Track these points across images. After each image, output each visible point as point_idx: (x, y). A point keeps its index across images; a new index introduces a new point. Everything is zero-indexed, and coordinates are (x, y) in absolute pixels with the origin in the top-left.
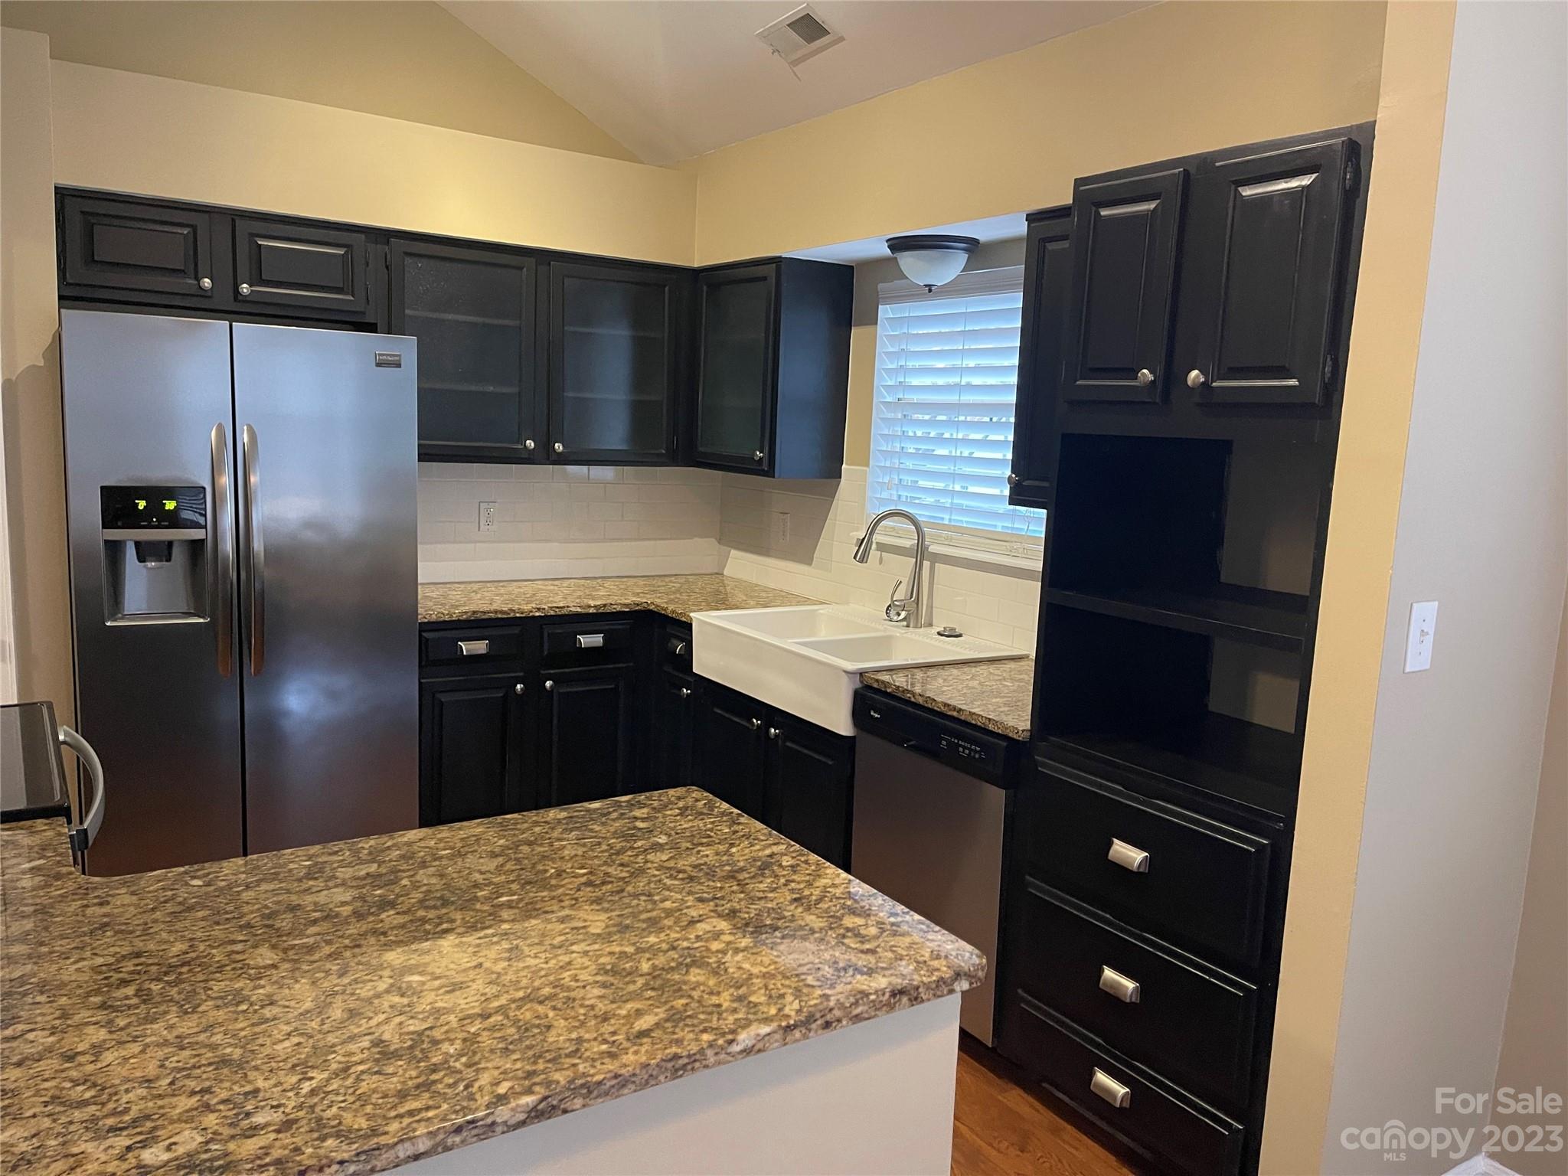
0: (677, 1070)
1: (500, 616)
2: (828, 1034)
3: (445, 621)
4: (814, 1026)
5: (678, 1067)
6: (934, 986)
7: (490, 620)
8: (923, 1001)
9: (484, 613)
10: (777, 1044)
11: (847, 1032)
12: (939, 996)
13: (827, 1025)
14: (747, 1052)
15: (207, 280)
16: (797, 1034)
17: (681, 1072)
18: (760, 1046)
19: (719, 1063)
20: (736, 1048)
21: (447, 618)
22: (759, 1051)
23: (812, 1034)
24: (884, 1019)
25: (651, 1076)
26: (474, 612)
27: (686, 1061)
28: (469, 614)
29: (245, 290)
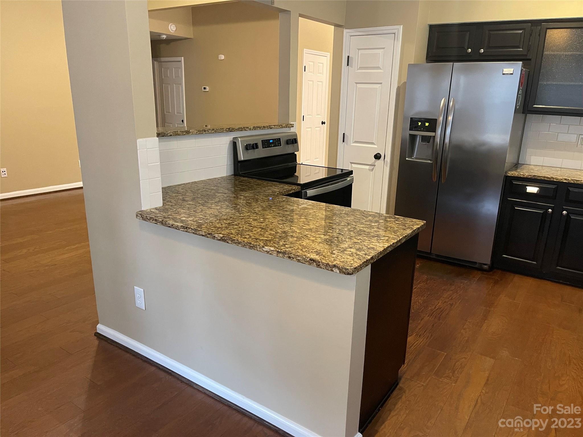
0: (251, 247)
1: (546, 179)
2: (289, 260)
3: (520, 177)
4: (285, 255)
5: (252, 247)
6: (325, 265)
7: (541, 180)
8: (321, 268)
9: (539, 177)
10: (275, 255)
11: (294, 262)
12: (327, 269)
13: (290, 257)
14: (268, 252)
15: (470, 50)
16: (281, 255)
17: (251, 248)
18: (270, 252)
19: (260, 251)
20: (264, 249)
21: (522, 176)
22: (270, 254)
23: (285, 257)
24: (307, 265)
25: (245, 245)
26: (534, 176)
27: (253, 246)
28: (532, 176)
29: (482, 51)
